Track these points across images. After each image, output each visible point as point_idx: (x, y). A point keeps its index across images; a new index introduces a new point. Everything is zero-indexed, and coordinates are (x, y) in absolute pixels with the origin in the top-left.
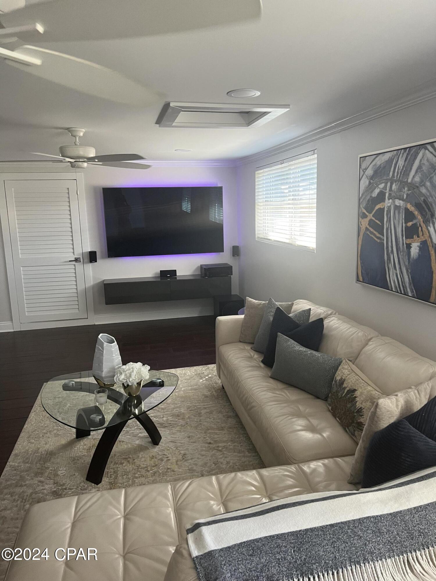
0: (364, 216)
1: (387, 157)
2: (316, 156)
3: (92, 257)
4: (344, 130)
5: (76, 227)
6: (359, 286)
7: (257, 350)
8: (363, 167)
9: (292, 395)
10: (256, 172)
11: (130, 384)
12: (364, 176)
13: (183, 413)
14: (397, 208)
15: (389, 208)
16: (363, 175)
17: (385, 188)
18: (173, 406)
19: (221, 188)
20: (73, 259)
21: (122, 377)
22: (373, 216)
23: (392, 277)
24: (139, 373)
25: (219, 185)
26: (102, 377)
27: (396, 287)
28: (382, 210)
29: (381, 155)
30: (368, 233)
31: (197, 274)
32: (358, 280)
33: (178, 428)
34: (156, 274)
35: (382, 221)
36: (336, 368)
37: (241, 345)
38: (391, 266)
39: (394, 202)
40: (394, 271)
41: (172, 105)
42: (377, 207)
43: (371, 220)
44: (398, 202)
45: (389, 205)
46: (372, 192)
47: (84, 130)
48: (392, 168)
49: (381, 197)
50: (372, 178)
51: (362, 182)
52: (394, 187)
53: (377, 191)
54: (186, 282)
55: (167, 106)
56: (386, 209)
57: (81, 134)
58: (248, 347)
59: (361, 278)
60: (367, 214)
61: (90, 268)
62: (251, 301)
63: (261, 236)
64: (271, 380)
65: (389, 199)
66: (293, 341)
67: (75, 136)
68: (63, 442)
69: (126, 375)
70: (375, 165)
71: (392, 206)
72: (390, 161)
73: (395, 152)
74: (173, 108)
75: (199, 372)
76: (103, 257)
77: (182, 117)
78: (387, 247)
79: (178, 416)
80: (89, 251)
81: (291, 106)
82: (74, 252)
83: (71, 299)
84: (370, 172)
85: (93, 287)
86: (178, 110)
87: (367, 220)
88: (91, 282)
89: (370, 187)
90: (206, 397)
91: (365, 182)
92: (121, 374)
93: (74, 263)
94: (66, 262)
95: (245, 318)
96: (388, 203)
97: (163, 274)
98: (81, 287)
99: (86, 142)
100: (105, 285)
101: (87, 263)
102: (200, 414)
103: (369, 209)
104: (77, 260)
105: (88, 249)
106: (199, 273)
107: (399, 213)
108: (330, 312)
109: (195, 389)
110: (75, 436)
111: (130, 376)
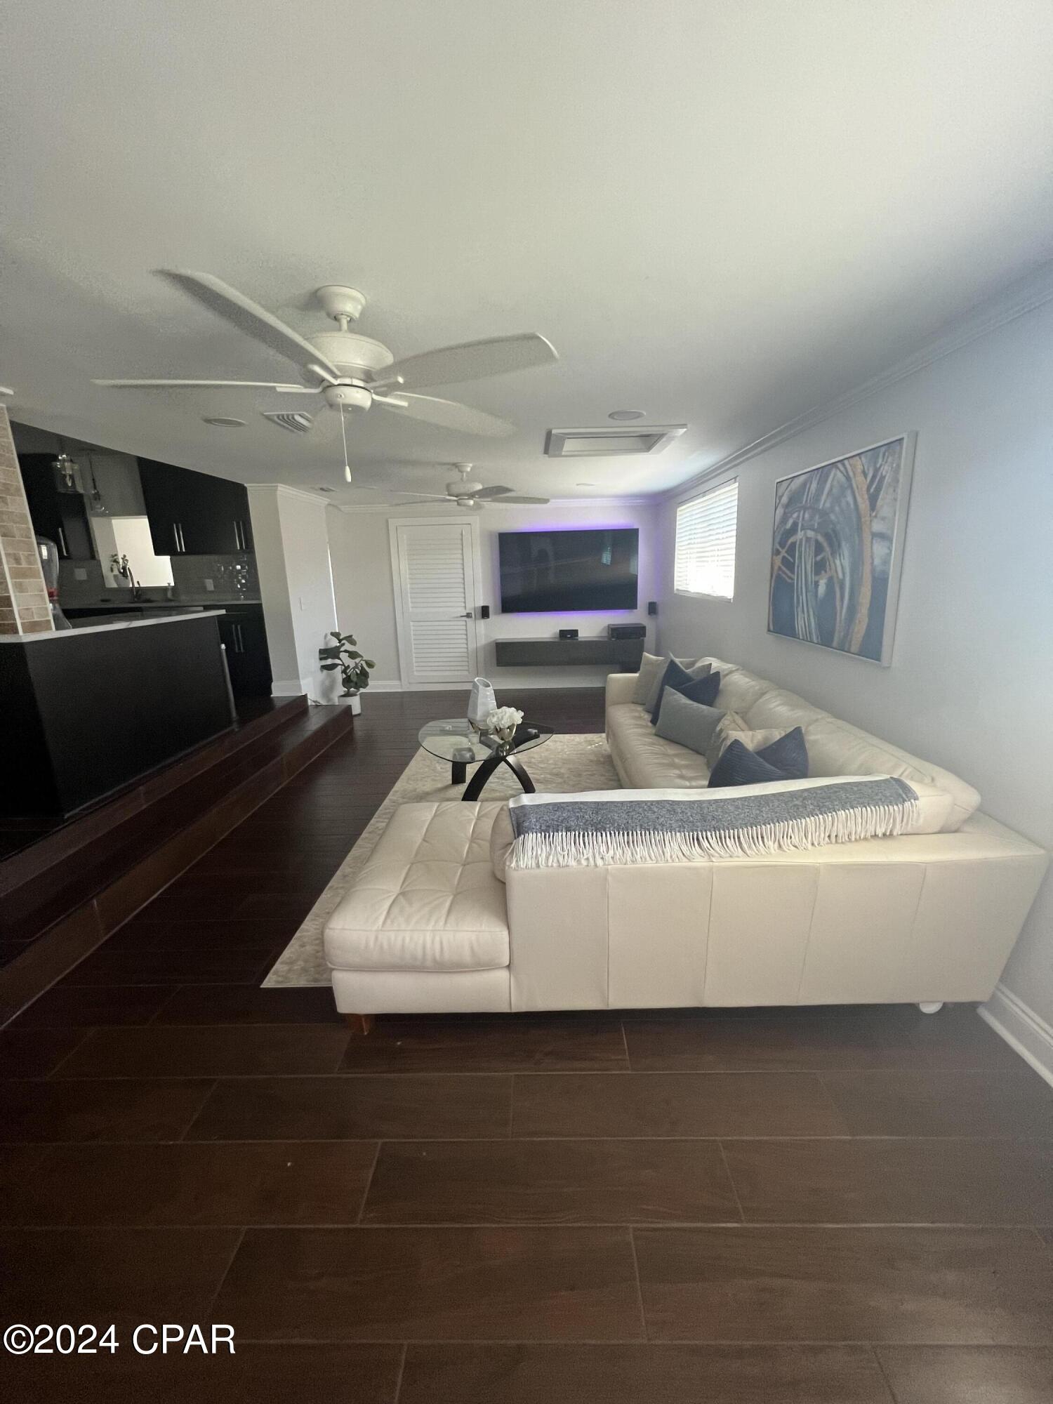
0: (778, 553)
1: (802, 478)
2: (737, 484)
3: (485, 612)
4: (765, 450)
5: (469, 579)
6: (770, 638)
7: (648, 712)
8: (780, 493)
9: (672, 750)
10: (679, 509)
11: (502, 727)
12: (780, 505)
13: (563, 774)
14: (808, 539)
15: (801, 540)
16: (778, 504)
17: (798, 517)
18: (553, 766)
19: (637, 530)
20: (465, 614)
21: (495, 720)
22: (786, 552)
23: (800, 624)
24: (511, 717)
25: (635, 527)
26: (476, 721)
27: (803, 636)
28: (794, 544)
29: (796, 479)
30: (780, 573)
31: (603, 635)
32: (769, 630)
33: (554, 785)
34: (555, 633)
35: (793, 557)
36: (719, 720)
37: (633, 706)
38: (800, 609)
39: (805, 533)
40: (803, 616)
41: (554, 432)
42: (790, 542)
43: (784, 557)
44: (810, 534)
45: (801, 537)
46: (786, 524)
47: (471, 465)
48: (806, 494)
49: (793, 530)
50: (787, 506)
51: (777, 511)
52: (807, 516)
53: (790, 522)
54: (589, 644)
55: (549, 434)
56: (798, 543)
57: (469, 469)
58: (640, 708)
59: (771, 628)
60: (780, 549)
61: (482, 624)
62: (647, 657)
63: (680, 588)
64: (655, 737)
65: (801, 531)
66: (681, 695)
67: (462, 472)
68: (440, 785)
69: (498, 718)
70: (791, 491)
71: (804, 539)
72: (804, 484)
73: (808, 474)
74: (556, 435)
75: (589, 739)
76: (496, 613)
77: (569, 445)
78: (797, 589)
79: (557, 775)
80: (482, 605)
81: (689, 426)
82: (465, 607)
83: (460, 659)
84: (785, 500)
85: (485, 646)
86: (562, 438)
87: (780, 557)
88: (482, 641)
89: (784, 519)
90: (592, 761)
91: (780, 511)
92: (493, 716)
93: (464, 619)
94: (457, 617)
95: (639, 677)
96: (800, 535)
97: (563, 634)
98: (472, 646)
99: (473, 478)
100: (497, 643)
101: (478, 619)
102: (580, 775)
103: (782, 544)
104: (468, 615)
105: (481, 603)
106: (605, 634)
107: (810, 547)
108: (734, 669)
109: (581, 754)
110: (451, 782)
111: (502, 718)
